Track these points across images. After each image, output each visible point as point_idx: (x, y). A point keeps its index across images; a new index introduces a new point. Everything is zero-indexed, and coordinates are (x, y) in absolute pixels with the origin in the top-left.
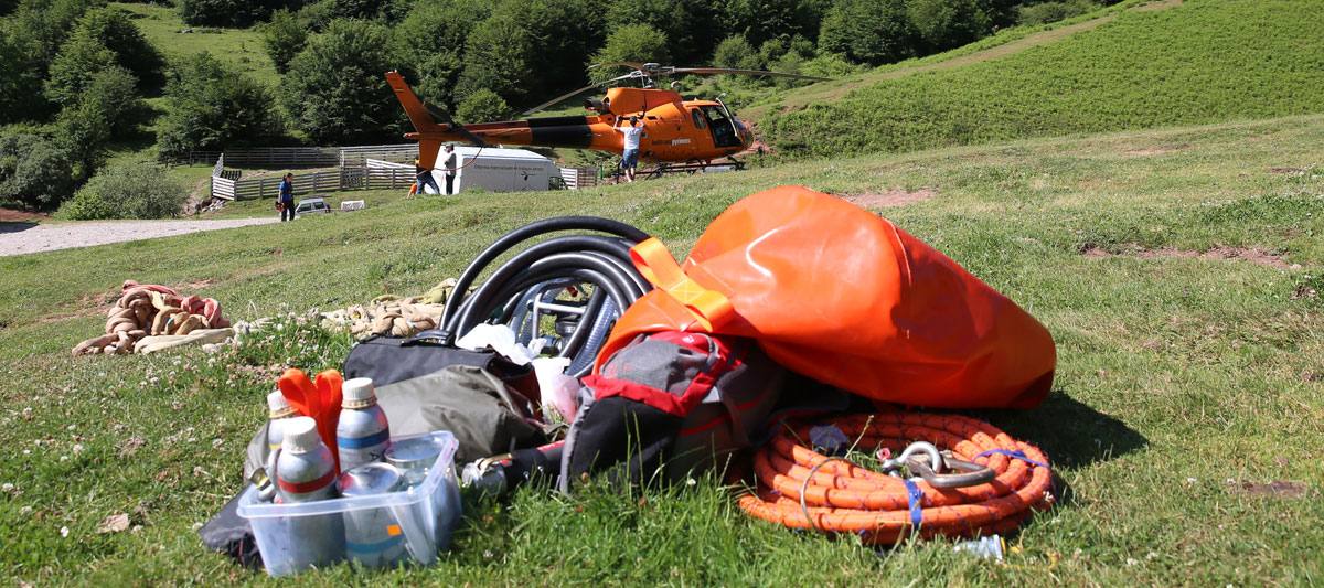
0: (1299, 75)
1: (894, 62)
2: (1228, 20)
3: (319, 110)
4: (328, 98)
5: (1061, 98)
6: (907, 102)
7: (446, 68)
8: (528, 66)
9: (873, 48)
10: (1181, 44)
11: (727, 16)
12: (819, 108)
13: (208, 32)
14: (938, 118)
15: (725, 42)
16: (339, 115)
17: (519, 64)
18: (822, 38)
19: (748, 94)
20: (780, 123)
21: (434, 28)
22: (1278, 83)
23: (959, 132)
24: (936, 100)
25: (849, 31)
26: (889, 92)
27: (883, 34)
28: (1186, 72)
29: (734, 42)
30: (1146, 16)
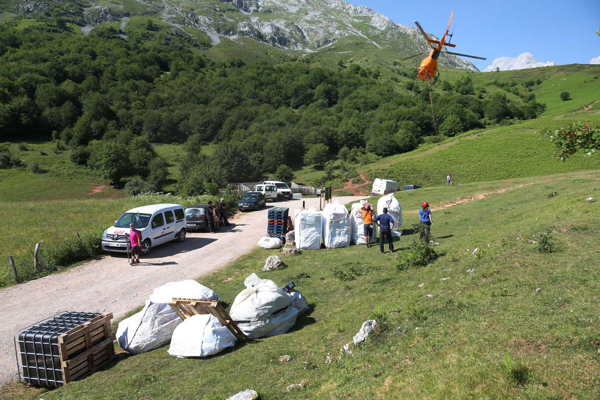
0: (518, 159)
1: (392, 155)
2: (494, 143)
3: (228, 171)
4: (231, 167)
5: (453, 167)
6: (410, 168)
7: (259, 158)
8: (285, 156)
9: (385, 151)
10: (482, 150)
11: (339, 140)
12: (383, 170)
13: (158, 145)
14: (420, 172)
15: (342, 149)
16: (234, 173)
17: (282, 156)
18: (367, 147)
19: (352, 166)
20: (373, 175)
21: (253, 144)
22: (513, 162)
23: (427, 177)
24: (417, 167)
25: (377, 145)
26: (402, 165)
27: (388, 146)
28: (486, 159)
29: (345, 149)
30: (469, 141)
